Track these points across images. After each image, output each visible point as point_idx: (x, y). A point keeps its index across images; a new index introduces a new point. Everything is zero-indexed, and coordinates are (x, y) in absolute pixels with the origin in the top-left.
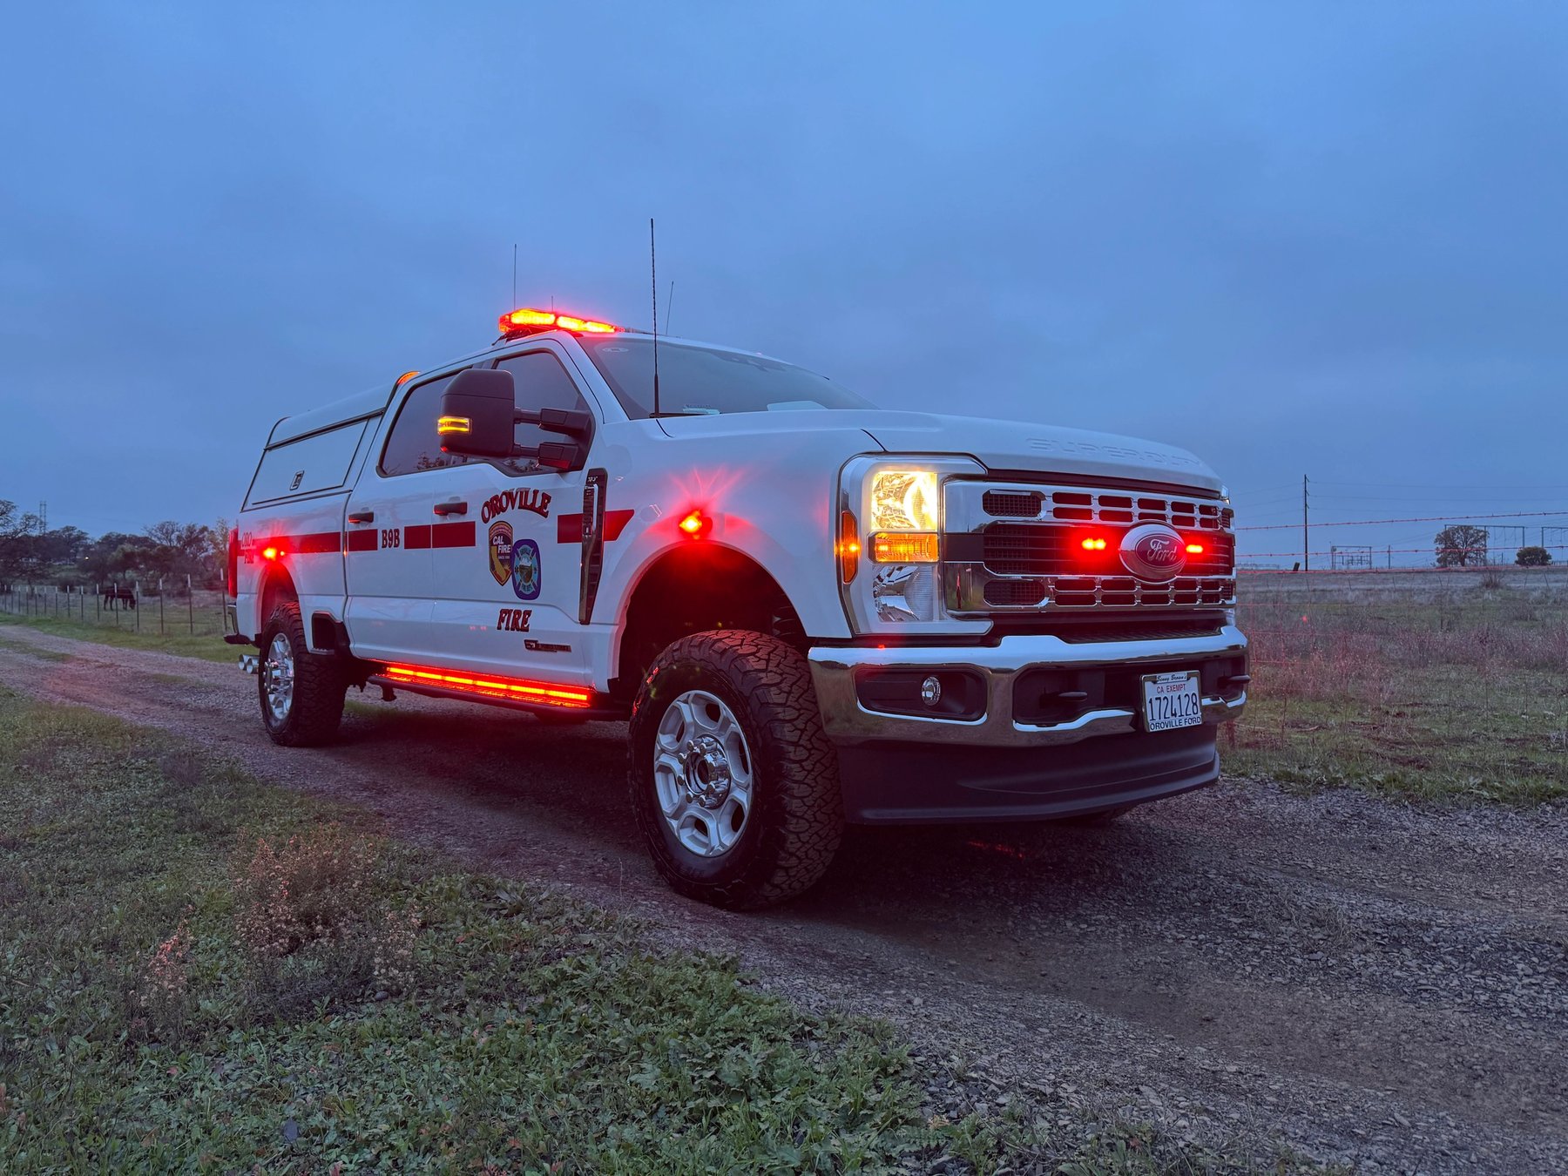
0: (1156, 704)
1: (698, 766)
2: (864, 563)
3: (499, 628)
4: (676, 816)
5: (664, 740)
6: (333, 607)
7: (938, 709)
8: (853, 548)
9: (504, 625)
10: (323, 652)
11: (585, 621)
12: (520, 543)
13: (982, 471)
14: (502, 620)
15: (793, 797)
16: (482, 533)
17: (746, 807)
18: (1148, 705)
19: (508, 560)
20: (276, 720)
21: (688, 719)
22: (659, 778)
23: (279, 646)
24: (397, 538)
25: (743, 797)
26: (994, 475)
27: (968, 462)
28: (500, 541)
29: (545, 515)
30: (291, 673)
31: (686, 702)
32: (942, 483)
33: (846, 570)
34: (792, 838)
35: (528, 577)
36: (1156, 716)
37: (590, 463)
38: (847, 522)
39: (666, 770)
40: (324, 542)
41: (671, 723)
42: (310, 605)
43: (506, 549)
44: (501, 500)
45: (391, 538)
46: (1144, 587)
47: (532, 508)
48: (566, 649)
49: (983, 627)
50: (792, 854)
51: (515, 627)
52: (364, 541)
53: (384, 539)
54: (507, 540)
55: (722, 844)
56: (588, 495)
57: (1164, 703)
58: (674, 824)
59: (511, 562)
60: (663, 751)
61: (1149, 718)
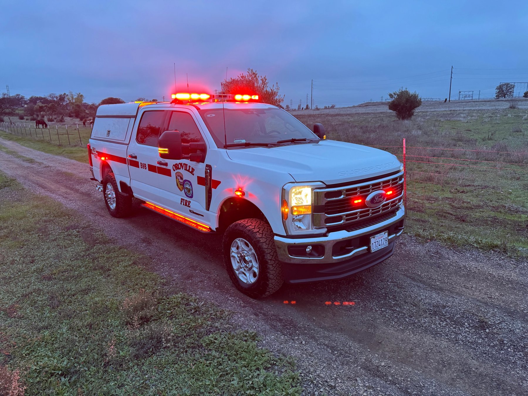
0: (374, 244)
1: (242, 259)
2: (290, 215)
3: (181, 204)
4: (238, 270)
5: (233, 249)
6: (127, 181)
7: (311, 255)
8: (287, 210)
9: (182, 203)
10: (125, 195)
11: (208, 209)
12: (186, 181)
13: (325, 186)
14: (182, 202)
15: (270, 274)
16: (173, 173)
17: (257, 274)
18: (372, 245)
19: (183, 184)
20: (112, 209)
21: (240, 245)
22: (232, 258)
23: (109, 186)
24: (145, 166)
25: (256, 271)
26: (328, 186)
27: (321, 183)
28: (179, 178)
29: (193, 174)
30: (114, 196)
31: (239, 241)
32: (312, 190)
33: (284, 217)
34: (270, 284)
35: (189, 191)
36: (374, 248)
37: (207, 161)
38: (284, 202)
39: (234, 257)
40: (122, 160)
41: (234, 245)
42: (118, 179)
43: (181, 181)
44: (178, 165)
45: (143, 166)
46: (373, 210)
47: (189, 171)
48: (203, 216)
49: (324, 231)
50: (270, 288)
51: (186, 205)
52: (135, 164)
53: (141, 165)
54: (182, 178)
55: (251, 282)
56: (206, 173)
57: (377, 243)
58: (237, 272)
59: (183, 185)
60: (233, 252)
61: (372, 248)
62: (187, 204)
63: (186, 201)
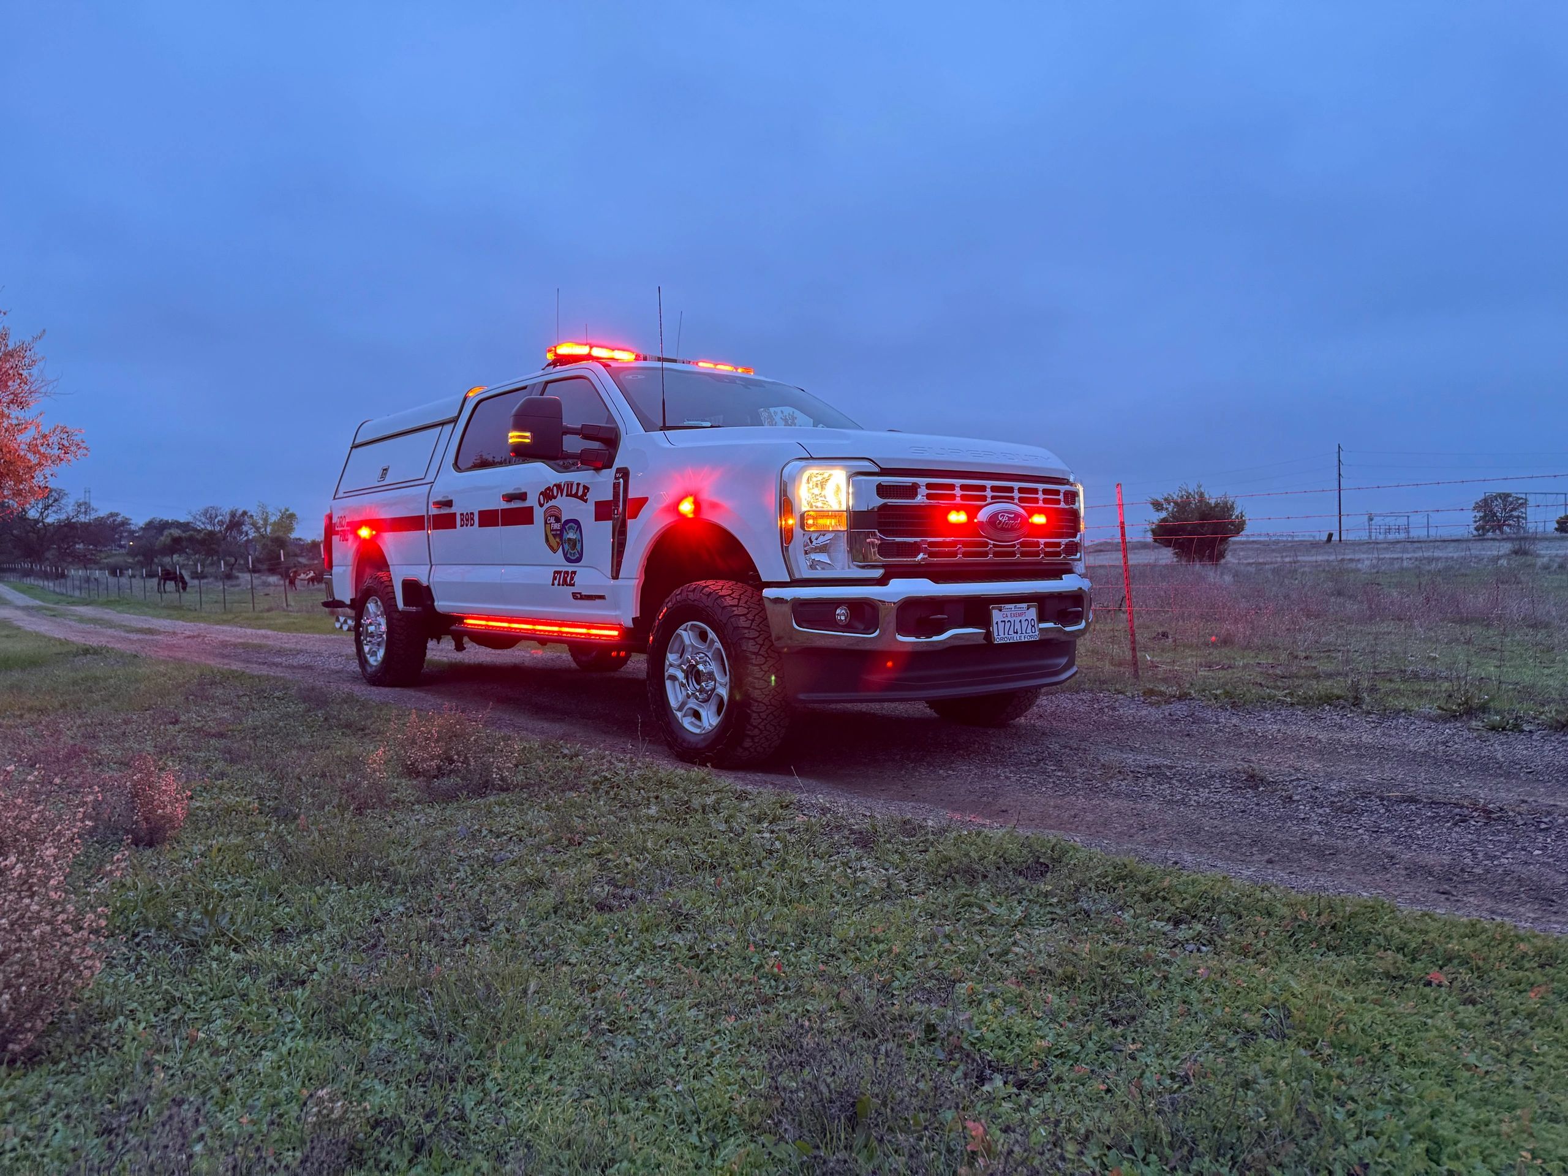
0: (1001, 625)
1: (693, 674)
2: (798, 531)
3: (553, 585)
4: (680, 709)
5: (671, 657)
6: (421, 575)
7: (848, 627)
8: (791, 522)
9: (556, 582)
10: (413, 609)
11: (616, 576)
12: (567, 522)
13: (877, 470)
14: (555, 578)
15: (755, 688)
16: (539, 514)
17: (726, 698)
18: (995, 626)
19: (559, 534)
20: (371, 666)
21: (687, 642)
22: (668, 683)
23: (371, 607)
24: (472, 519)
25: (724, 692)
26: (884, 472)
27: (867, 463)
28: (552, 520)
29: (586, 501)
30: (384, 628)
31: (685, 630)
32: (849, 477)
33: (786, 536)
34: (755, 715)
35: (575, 545)
36: (1001, 633)
37: (618, 463)
38: (786, 505)
39: (673, 678)
40: (414, 523)
41: (676, 647)
42: (399, 574)
43: (557, 526)
44: (552, 490)
45: (468, 519)
46: (995, 546)
47: (576, 496)
48: (602, 597)
49: (878, 573)
50: (755, 727)
51: (565, 583)
52: (445, 522)
53: (462, 520)
54: (558, 520)
55: (710, 725)
56: (616, 486)
57: (1008, 625)
58: (679, 714)
59: (561, 536)
60: (671, 665)
61: (996, 634)
62: (565, 579)
63: (567, 573)
